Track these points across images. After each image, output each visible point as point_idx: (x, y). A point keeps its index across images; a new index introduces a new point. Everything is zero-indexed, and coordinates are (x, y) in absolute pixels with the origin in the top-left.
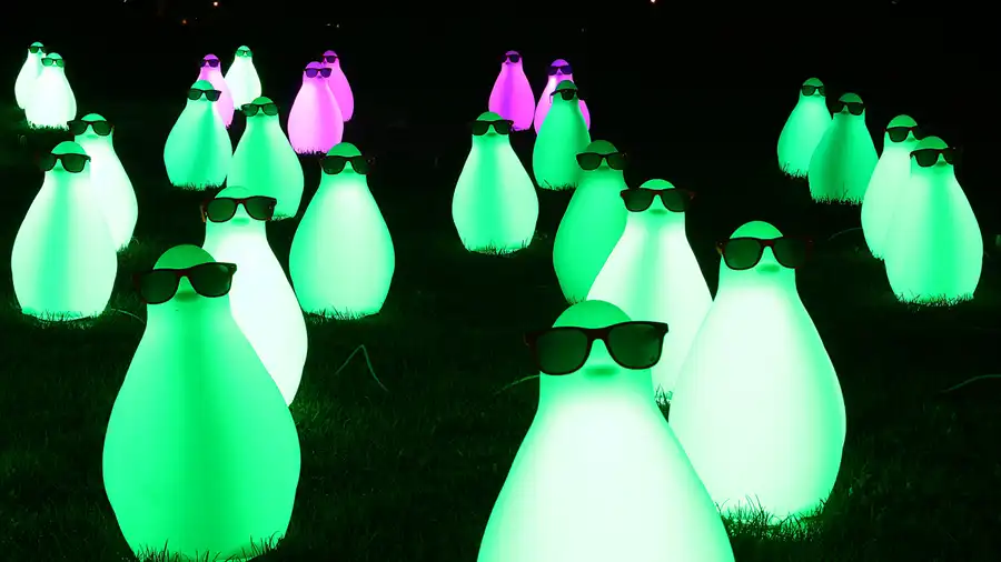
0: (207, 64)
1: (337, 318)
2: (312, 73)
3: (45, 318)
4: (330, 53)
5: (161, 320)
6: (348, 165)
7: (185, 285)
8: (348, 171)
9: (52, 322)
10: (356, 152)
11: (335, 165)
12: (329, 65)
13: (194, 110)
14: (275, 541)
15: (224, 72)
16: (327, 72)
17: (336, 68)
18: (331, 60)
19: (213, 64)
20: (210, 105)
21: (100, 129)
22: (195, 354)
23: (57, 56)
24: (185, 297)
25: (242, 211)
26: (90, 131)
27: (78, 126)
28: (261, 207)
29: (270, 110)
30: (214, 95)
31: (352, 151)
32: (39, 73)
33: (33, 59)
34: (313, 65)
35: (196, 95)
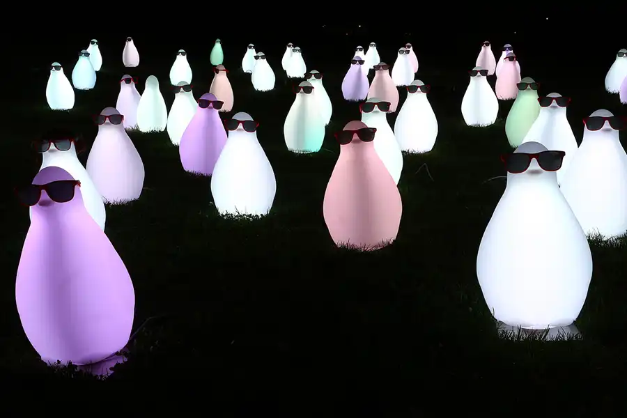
0: (358, 49)
1: (414, 153)
2: (402, 52)
3: (297, 152)
4: (409, 44)
5: (346, 151)
6: (419, 90)
7: (356, 137)
8: (419, 92)
9: (300, 154)
11: (413, 89)
12: (408, 49)
13: (353, 68)
14: (392, 241)
15: (365, 53)
16: (408, 52)
17: (411, 50)
18: (409, 47)
19: (360, 50)
20: (360, 66)
21: (317, 77)
22: (360, 166)
23: (298, 48)
24: (356, 142)
25: (376, 108)
26: (313, 77)
27: (308, 75)
28: (384, 106)
29: (384, 68)
30: (362, 62)
31: (420, 83)
32: (291, 55)
33: (289, 50)
34: (402, 49)
35: (354, 62)
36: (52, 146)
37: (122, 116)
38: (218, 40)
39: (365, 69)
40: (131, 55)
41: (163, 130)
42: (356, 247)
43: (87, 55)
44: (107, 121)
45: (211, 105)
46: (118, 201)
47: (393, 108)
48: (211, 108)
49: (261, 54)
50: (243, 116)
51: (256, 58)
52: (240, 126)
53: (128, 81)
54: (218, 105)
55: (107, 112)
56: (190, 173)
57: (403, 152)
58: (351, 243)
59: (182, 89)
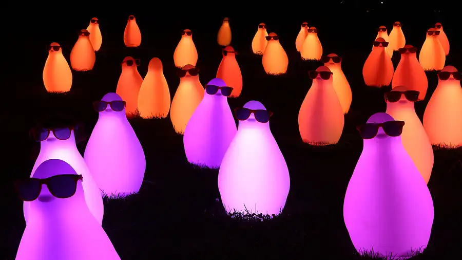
0: (381, 30)
1: (446, 147)
2: (431, 34)
3: (313, 144)
4: (438, 24)
5: (369, 147)
6: (451, 76)
7: (381, 131)
8: (451, 79)
9: (316, 146)
10: (454, 70)
11: (445, 76)
12: (439, 30)
13: (376, 51)
14: (422, 250)
15: (389, 34)
16: (438, 33)
17: (441, 30)
18: (439, 27)
19: (384, 30)
20: (384, 49)
21: (336, 60)
22: (385, 163)
23: (314, 28)
24: (381, 136)
25: (403, 98)
26: (331, 61)
27: (325, 59)
28: (412, 96)
29: (411, 51)
30: (385, 44)
31: (453, 69)
32: (306, 36)
33: (303, 30)
34: (431, 30)
35: (377, 44)
36: (51, 135)
37: (124, 103)
38: (227, 19)
39: (389, 51)
40: (134, 34)
41: (165, 116)
42: (380, 256)
43: (87, 34)
44: (109, 107)
45: (219, 91)
46: (117, 194)
47: (421, 97)
48: (219, 94)
49: (273, 34)
50: (255, 105)
51: (268, 38)
52: (252, 116)
53: (130, 64)
54: (227, 91)
55: (108, 98)
56: (195, 165)
57: (434, 147)
58: (375, 251)
59: (187, 73)
